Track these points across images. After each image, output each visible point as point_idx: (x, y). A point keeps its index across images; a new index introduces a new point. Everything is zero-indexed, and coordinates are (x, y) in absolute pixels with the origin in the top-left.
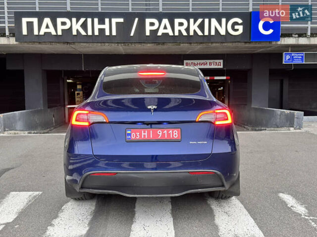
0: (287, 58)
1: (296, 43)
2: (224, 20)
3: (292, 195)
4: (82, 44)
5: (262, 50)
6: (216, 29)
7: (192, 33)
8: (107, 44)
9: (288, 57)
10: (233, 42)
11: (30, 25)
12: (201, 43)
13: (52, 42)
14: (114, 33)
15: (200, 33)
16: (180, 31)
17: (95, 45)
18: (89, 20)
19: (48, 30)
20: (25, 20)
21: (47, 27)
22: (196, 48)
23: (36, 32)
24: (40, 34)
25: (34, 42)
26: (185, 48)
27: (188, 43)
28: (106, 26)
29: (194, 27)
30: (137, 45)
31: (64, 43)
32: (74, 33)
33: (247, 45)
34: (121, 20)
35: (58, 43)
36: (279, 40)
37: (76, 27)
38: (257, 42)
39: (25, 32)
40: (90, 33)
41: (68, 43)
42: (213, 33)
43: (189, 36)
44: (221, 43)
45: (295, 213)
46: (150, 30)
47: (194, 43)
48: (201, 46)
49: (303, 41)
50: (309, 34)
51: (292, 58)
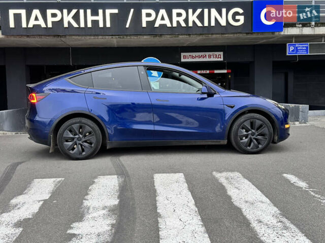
0: (291, 49)
1: (300, 34)
2: (224, 11)
3: (294, 175)
4: (73, 37)
5: (265, 41)
6: (216, 20)
7: (191, 24)
8: (100, 37)
9: (292, 48)
10: (234, 33)
11: (17, 17)
12: (201, 34)
13: (42, 35)
14: (108, 25)
15: (199, 24)
16: (178, 22)
17: (88, 37)
18: (82, 12)
19: (37, 23)
20: (12, 12)
21: (36, 19)
22: (195, 40)
23: (24, 25)
25: (22, 35)
26: (184, 40)
27: (186, 35)
28: (100, 18)
29: (193, 18)
30: (132, 37)
31: (55, 36)
32: (66, 25)
33: (249, 36)
34: (116, 11)
35: (49, 36)
36: (282, 30)
37: (68, 18)
38: (258, 33)
39: (12, 25)
40: (82, 25)
41: (58, 36)
42: (213, 24)
43: (187, 27)
44: (222, 34)
45: (297, 187)
46: (147, 22)
47: (193, 34)
48: (200, 37)
49: (307, 31)
50: (313, 23)
51: (296, 49)
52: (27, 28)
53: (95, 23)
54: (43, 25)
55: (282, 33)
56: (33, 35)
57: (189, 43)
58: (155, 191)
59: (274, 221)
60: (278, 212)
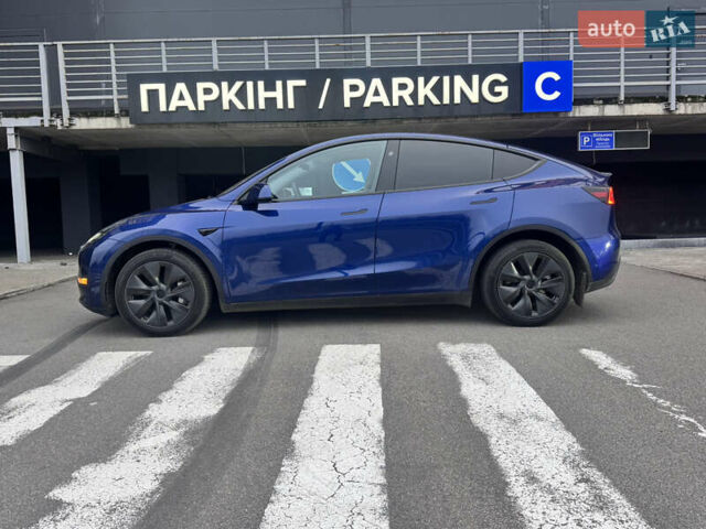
0: (585, 142)
1: (600, 115)
2: (475, 78)
3: (604, 352)
5: (543, 130)
6: (463, 93)
7: (421, 101)
8: (279, 125)
9: (586, 140)
10: (491, 115)
11: (153, 95)
12: (438, 118)
13: (190, 124)
14: (291, 105)
15: (435, 101)
16: (401, 98)
17: (261, 126)
18: (250, 85)
19: (182, 103)
20: (144, 88)
21: (180, 98)
23: (163, 107)
24: (170, 109)
25: (161, 124)
27: (415, 119)
28: (278, 94)
29: (425, 91)
30: (329, 124)
32: (226, 106)
33: (517, 120)
34: (302, 83)
35: (200, 124)
36: (570, 110)
37: (229, 96)
38: (531, 114)
39: (145, 107)
40: (251, 106)
41: (215, 123)
42: (457, 100)
43: (416, 106)
44: (472, 117)
45: (613, 378)
46: (352, 99)
47: (425, 118)
49: (612, 111)
50: (622, 98)
51: (594, 141)
52: (167, 113)
53: (271, 102)
54: (192, 107)
55: (571, 114)
56: (176, 124)
58: (310, 381)
59: (569, 477)
60: (577, 447)
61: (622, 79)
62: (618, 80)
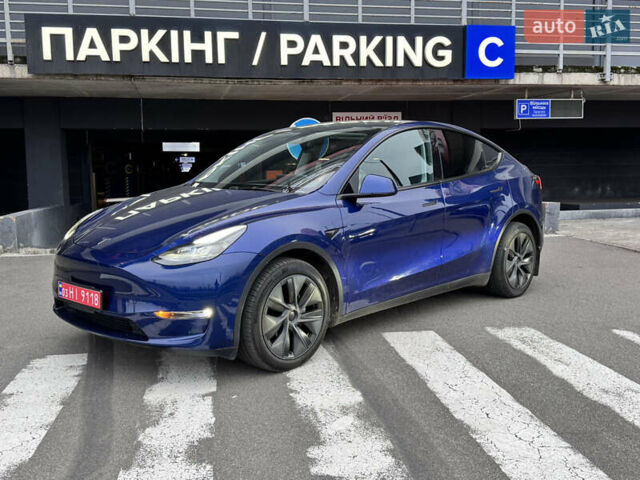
0: (522, 110)
1: (539, 83)
2: (419, 40)
4: (158, 79)
6: (406, 57)
7: (363, 62)
8: (206, 81)
9: (524, 108)
10: (434, 80)
11: (58, 41)
12: (379, 81)
13: (101, 75)
14: (222, 59)
15: (378, 62)
16: (342, 58)
17: (185, 81)
18: (174, 34)
19: (93, 52)
20: (47, 32)
21: (92, 47)
22: (365, 90)
23: (70, 56)
24: (79, 58)
25: (65, 75)
26: (348, 89)
27: (355, 81)
28: (207, 47)
29: (367, 51)
30: (262, 82)
31: (124, 77)
32: (146, 57)
33: (458, 86)
34: (235, 35)
35: (113, 76)
36: (512, 77)
37: (149, 46)
38: (473, 80)
39: (47, 55)
40: (175, 58)
41: (131, 76)
42: (401, 62)
43: (358, 67)
44: (414, 80)
46: (289, 56)
47: (366, 80)
48: (378, 85)
49: (550, 79)
50: (561, 67)
51: (531, 110)
52: (75, 62)
53: (198, 55)
54: (105, 57)
55: (511, 82)
56: (84, 75)
57: (349, 95)
61: (561, 47)
62: (557, 48)
